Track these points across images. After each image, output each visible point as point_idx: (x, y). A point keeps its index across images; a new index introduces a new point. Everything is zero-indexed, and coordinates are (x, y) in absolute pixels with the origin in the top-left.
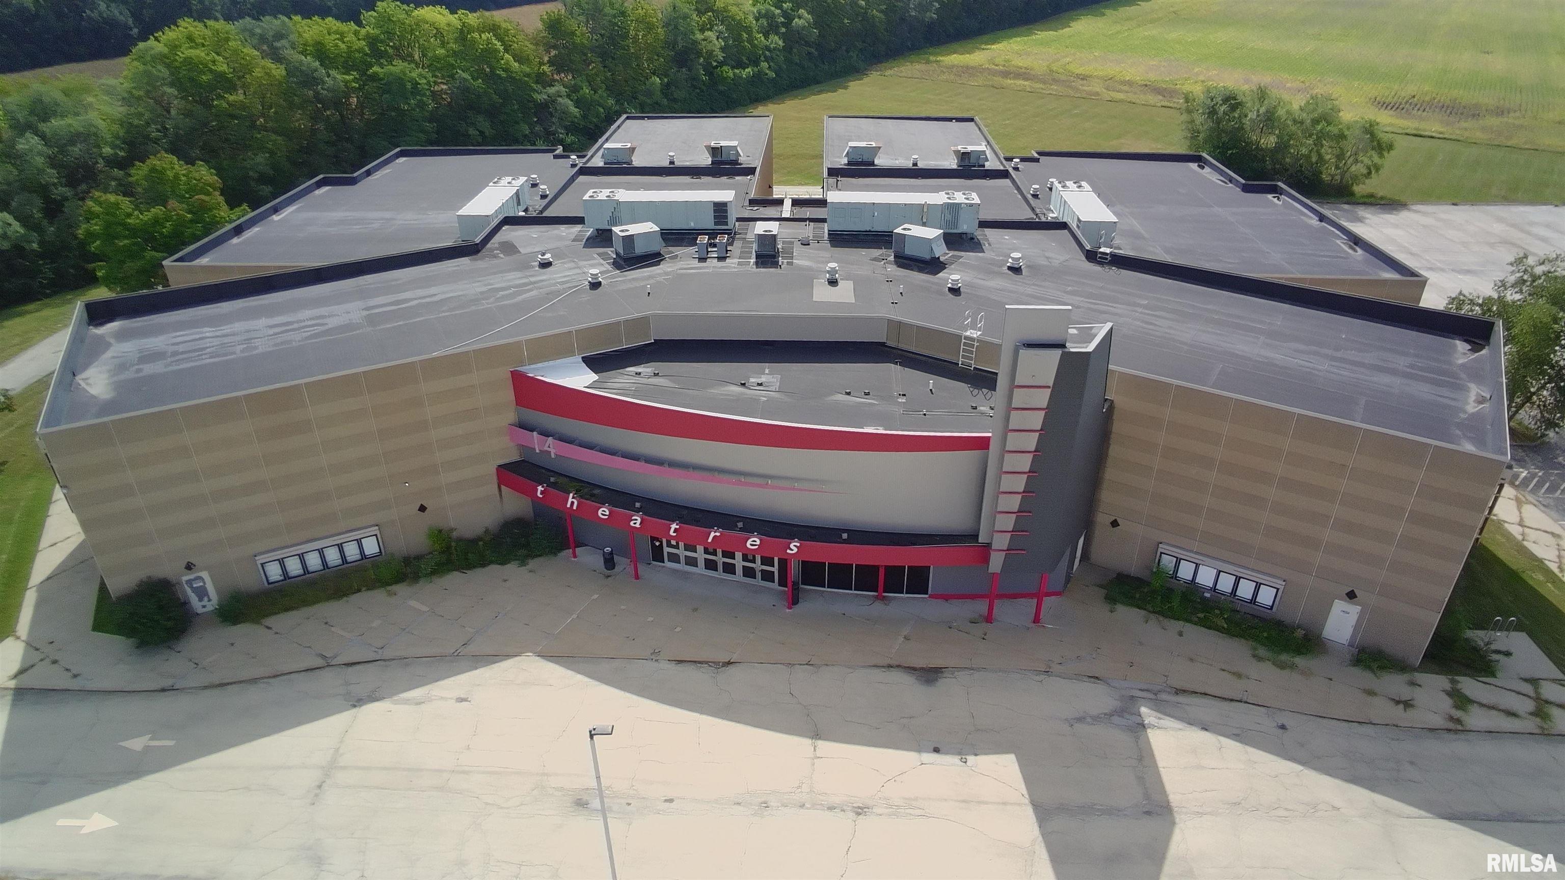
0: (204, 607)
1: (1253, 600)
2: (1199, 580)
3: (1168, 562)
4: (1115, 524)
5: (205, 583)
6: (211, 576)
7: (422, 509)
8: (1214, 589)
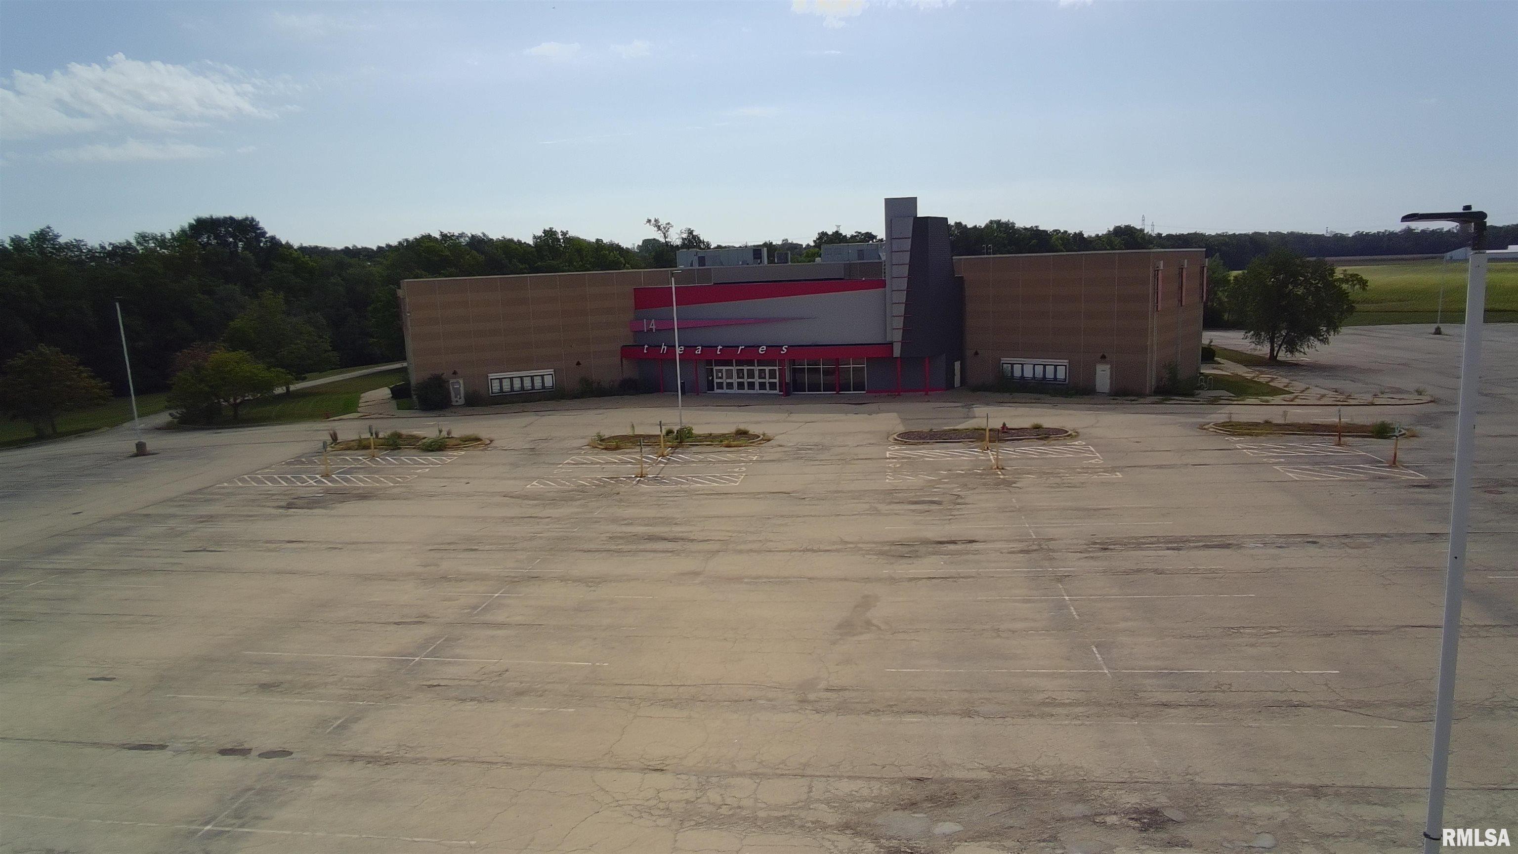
0: (457, 401)
1: (1055, 378)
2: (1025, 375)
3: (1007, 367)
4: (976, 353)
5: (460, 386)
6: (464, 384)
7: (578, 364)
8: (1034, 377)
